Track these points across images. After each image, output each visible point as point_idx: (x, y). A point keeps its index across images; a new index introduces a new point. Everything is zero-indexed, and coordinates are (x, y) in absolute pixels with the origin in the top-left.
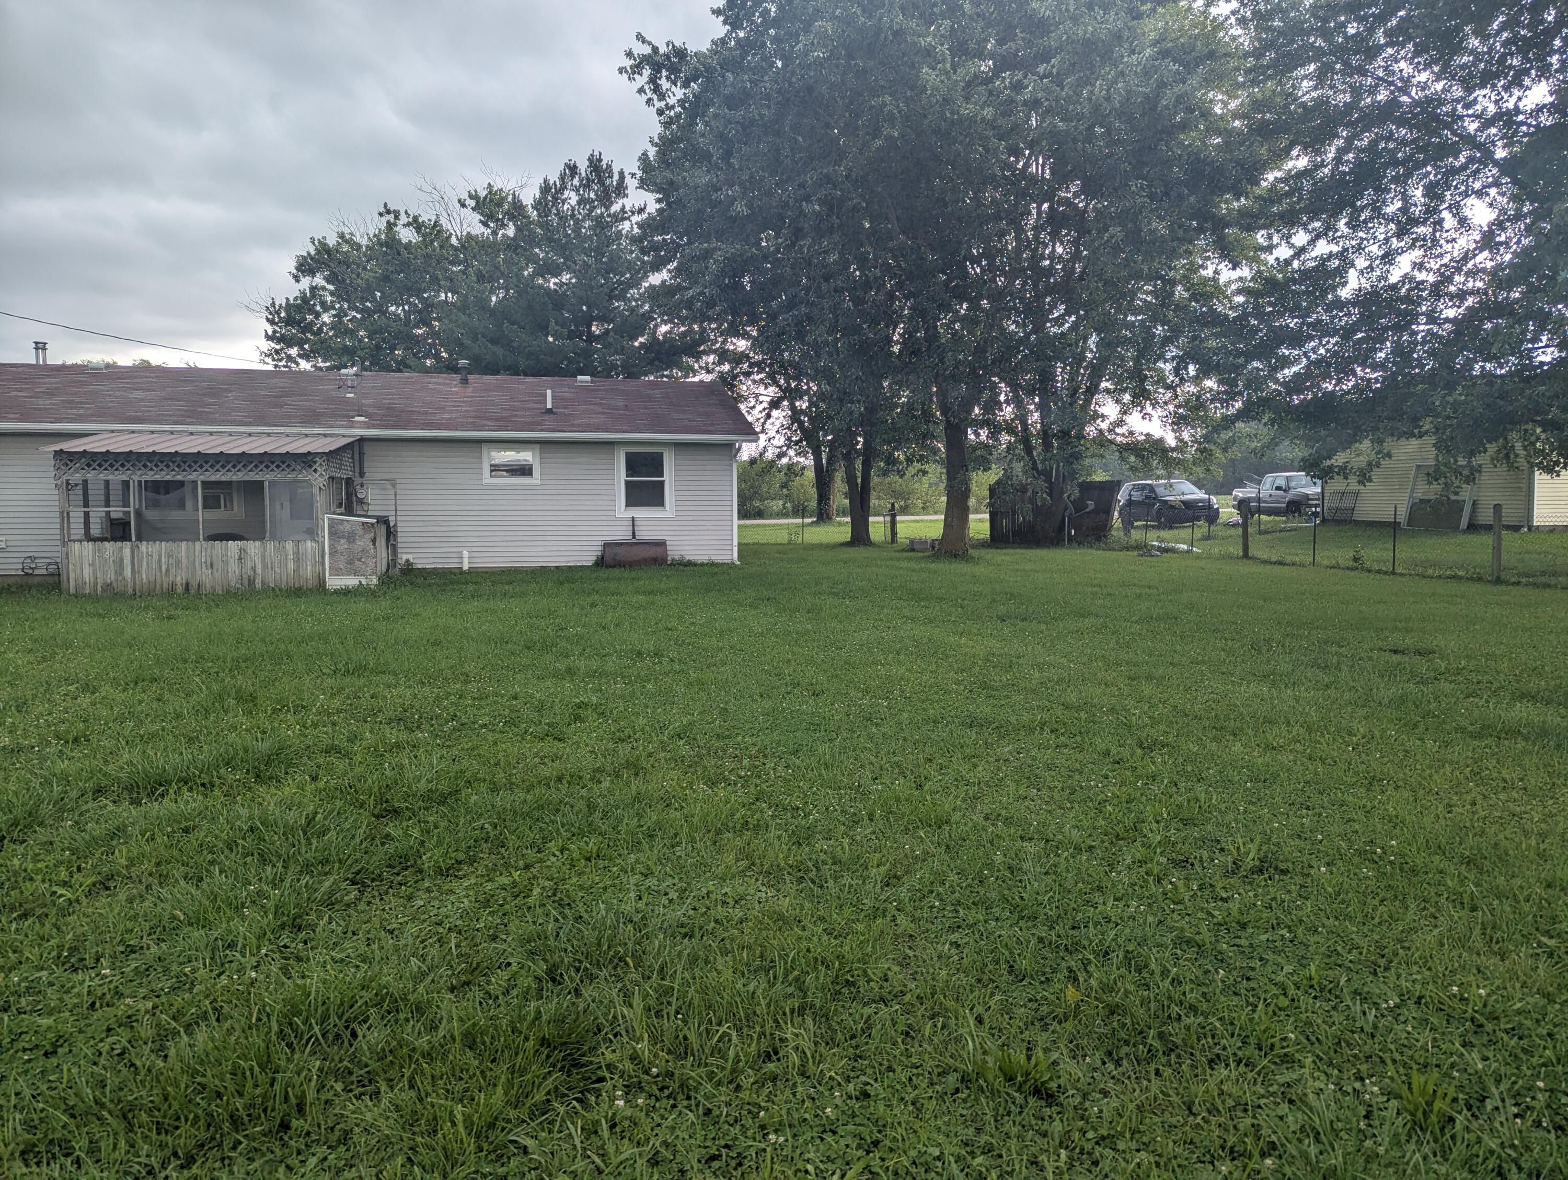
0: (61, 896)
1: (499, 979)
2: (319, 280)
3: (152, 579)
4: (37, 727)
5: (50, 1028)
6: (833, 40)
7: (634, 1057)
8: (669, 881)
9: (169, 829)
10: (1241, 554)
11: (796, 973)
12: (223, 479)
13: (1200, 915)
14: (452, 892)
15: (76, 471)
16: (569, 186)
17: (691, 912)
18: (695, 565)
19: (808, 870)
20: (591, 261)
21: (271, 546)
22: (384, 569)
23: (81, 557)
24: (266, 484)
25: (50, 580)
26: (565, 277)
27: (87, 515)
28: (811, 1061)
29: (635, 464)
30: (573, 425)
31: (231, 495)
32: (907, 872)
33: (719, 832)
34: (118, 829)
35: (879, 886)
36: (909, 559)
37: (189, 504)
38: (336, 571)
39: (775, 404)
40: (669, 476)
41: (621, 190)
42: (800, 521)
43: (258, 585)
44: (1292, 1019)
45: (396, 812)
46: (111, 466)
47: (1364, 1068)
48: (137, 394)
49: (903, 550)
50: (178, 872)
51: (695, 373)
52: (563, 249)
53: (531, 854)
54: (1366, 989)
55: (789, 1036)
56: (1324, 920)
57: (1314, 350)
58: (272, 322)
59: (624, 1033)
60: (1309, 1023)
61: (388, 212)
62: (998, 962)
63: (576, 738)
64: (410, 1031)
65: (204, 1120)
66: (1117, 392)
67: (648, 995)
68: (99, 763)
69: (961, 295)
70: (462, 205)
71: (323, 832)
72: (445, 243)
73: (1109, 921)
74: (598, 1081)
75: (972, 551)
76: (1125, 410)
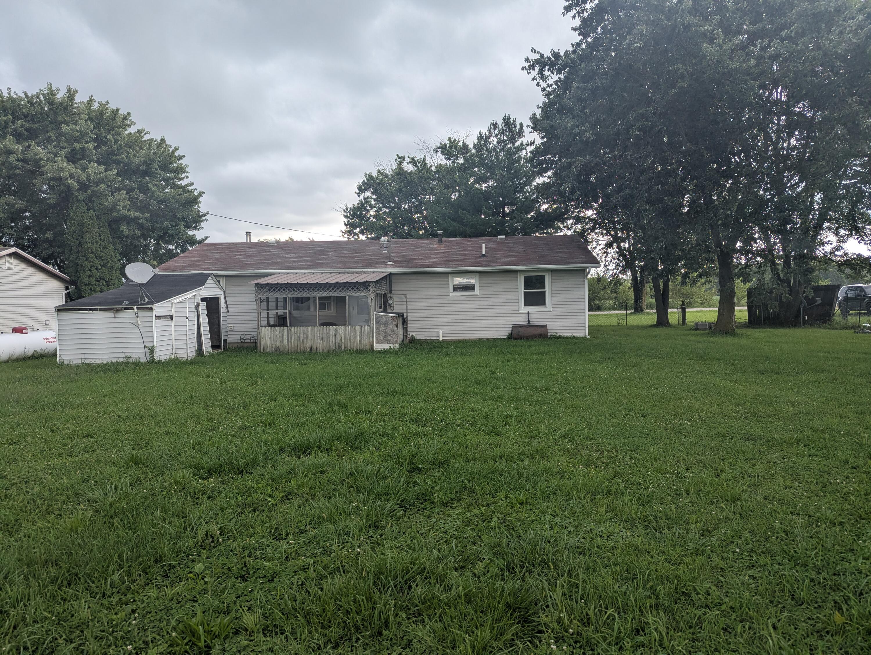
0: (270, 501)
1: (480, 567)
2: (368, 194)
3: (296, 345)
4: (252, 417)
5: (270, 568)
6: (647, 36)
7: (559, 621)
8: (568, 521)
9: (314, 471)
11: (651, 584)
12: (328, 295)
14: (450, 515)
15: (264, 293)
16: (493, 134)
17: (582, 540)
18: (564, 338)
19: (650, 522)
20: (505, 173)
21: (349, 328)
22: (401, 340)
23: (266, 335)
24: (347, 298)
25: (252, 345)
26: (491, 183)
27: (268, 313)
28: (665, 638)
29: (529, 282)
30: (496, 263)
31: (330, 303)
32: (715, 529)
33: (594, 494)
34: (291, 469)
35: (697, 535)
36: (696, 335)
37: (312, 309)
38: (379, 341)
39: (609, 245)
40: (548, 289)
41: (521, 133)
42: (625, 312)
43: (343, 348)
45: (418, 470)
46: (279, 290)
48: (289, 255)
49: (690, 330)
50: (320, 494)
51: (561, 230)
52: (489, 167)
53: (490, 499)
55: (650, 621)
58: (346, 217)
59: (551, 606)
61: (400, 158)
62: (783, 591)
63: (507, 435)
64: (437, 590)
65: (342, 625)
66: (837, 229)
67: (563, 586)
68: (281, 436)
69: (727, 176)
70: (436, 151)
71: (385, 478)
72: (429, 170)
73: (861, 573)
74: (540, 632)
75: (736, 330)
76: (842, 240)
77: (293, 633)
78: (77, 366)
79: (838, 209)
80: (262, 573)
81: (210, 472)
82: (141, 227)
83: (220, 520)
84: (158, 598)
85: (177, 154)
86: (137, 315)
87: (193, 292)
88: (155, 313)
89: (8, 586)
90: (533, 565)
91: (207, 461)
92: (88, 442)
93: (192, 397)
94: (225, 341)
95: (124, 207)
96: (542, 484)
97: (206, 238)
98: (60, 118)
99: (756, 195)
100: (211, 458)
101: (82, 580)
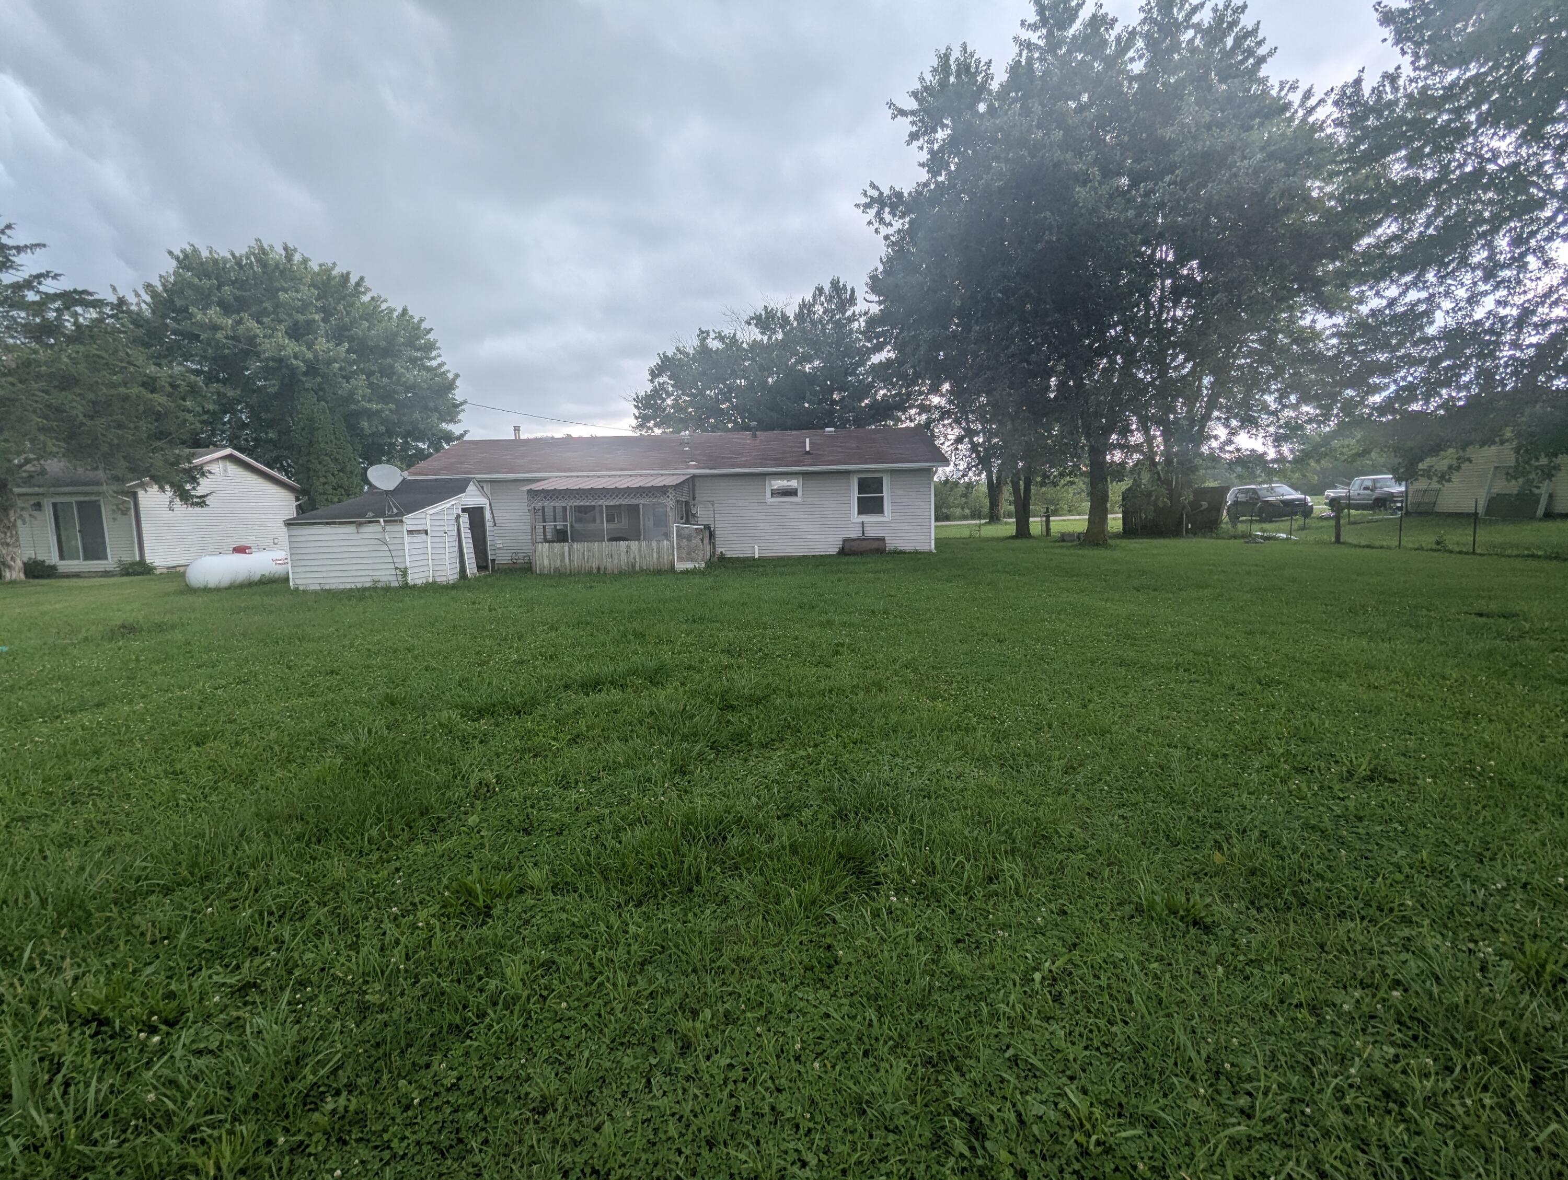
0: (554, 746)
1: (807, 814)
2: (664, 379)
3: (580, 564)
4: (530, 649)
5: (557, 820)
7: (900, 871)
8: (910, 761)
9: (607, 711)
10: (1333, 539)
11: (1006, 827)
12: (617, 504)
13: (1321, 808)
14: (770, 758)
15: (539, 502)
16: (818, 302)
17: (927, 782)
18: (905, 553)
19: (1006, 760)
20: (833, 351)
21: (644, 543)
22: (708, 557)
23: (542, 552)
24: (641, 506)
25: (526, 566)
26: (816, 363)
27: (544, 527)
28: (1022, 886)
29: (864, 486)
30: (824, 461)
31: (620, 513)
32: (1080, 765)
33: (941, 731)
34: (579, 709)
35: (1060, 773)
36: (1062, 547)
37: (598, 521)
38: (681, 559)
39: (959, 440)
40: (886, 494)
41: (852, 300)
42: (977, 522)
43: (637, 568)
44: (1408, 891)
45: (732, 708)
46: (557, 497)
47: (1476, 932)
48: (566, 454)
49: (1056, 541)
50: (614, 736)
51: (902, 422)
52: (814, 344)
53: (818, 738)
54: (1474, 873)
55: (1005, 868)
56: (1432, 819)
57: (1404, 378)
58: (637, 407)
59: (890, 855)
60: (1423, 894)
61: (703, 332)
62: (1157, 831)
63: (838, 666)
64: (757, 840)
65: (646, 881)
66: (1227, 419)
67: (904, 833)
68: (565, 671)
69: (1100, 353)
70: (748, 323)
71: (692, 717)
72: (739, 347)
73: (1244, 808)
74: (878, 883)
75: (1109, 541)
76: (1233, 433)
77: (589, 890)
78: (315, 592)
79: (1230, 394)
80: (547, 825)
81: (481, 713)
82: (384, 422)
83: (495, 767)
84: (426, 855)
85: (424, 326)
86: (384, 530)
87: (452, 501)
88: (406, 527)
89: (244, 843)
90: (870, 811)
91: (477, 700)
92: (334, 680)
93: (454, 627)
94: (493, 561)
95: (363, 397)
96: (879, 721)
97: (466, 432)
98: (277, 285)
99: (1134, 376)
100: (481, 697)
101: (334, 836)
